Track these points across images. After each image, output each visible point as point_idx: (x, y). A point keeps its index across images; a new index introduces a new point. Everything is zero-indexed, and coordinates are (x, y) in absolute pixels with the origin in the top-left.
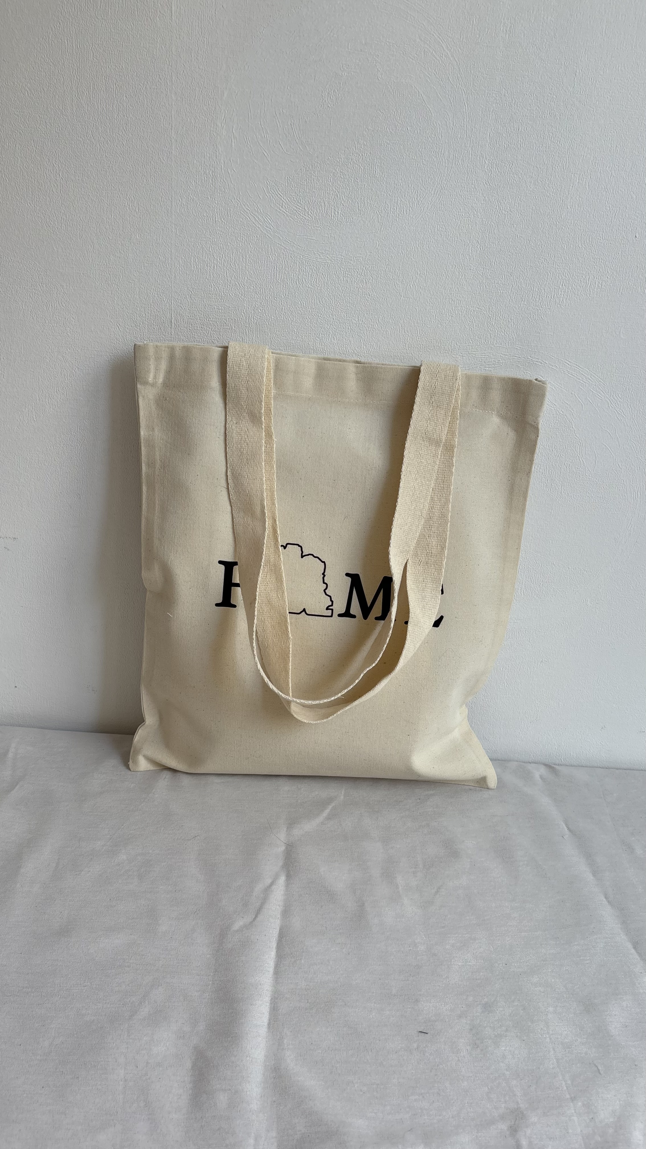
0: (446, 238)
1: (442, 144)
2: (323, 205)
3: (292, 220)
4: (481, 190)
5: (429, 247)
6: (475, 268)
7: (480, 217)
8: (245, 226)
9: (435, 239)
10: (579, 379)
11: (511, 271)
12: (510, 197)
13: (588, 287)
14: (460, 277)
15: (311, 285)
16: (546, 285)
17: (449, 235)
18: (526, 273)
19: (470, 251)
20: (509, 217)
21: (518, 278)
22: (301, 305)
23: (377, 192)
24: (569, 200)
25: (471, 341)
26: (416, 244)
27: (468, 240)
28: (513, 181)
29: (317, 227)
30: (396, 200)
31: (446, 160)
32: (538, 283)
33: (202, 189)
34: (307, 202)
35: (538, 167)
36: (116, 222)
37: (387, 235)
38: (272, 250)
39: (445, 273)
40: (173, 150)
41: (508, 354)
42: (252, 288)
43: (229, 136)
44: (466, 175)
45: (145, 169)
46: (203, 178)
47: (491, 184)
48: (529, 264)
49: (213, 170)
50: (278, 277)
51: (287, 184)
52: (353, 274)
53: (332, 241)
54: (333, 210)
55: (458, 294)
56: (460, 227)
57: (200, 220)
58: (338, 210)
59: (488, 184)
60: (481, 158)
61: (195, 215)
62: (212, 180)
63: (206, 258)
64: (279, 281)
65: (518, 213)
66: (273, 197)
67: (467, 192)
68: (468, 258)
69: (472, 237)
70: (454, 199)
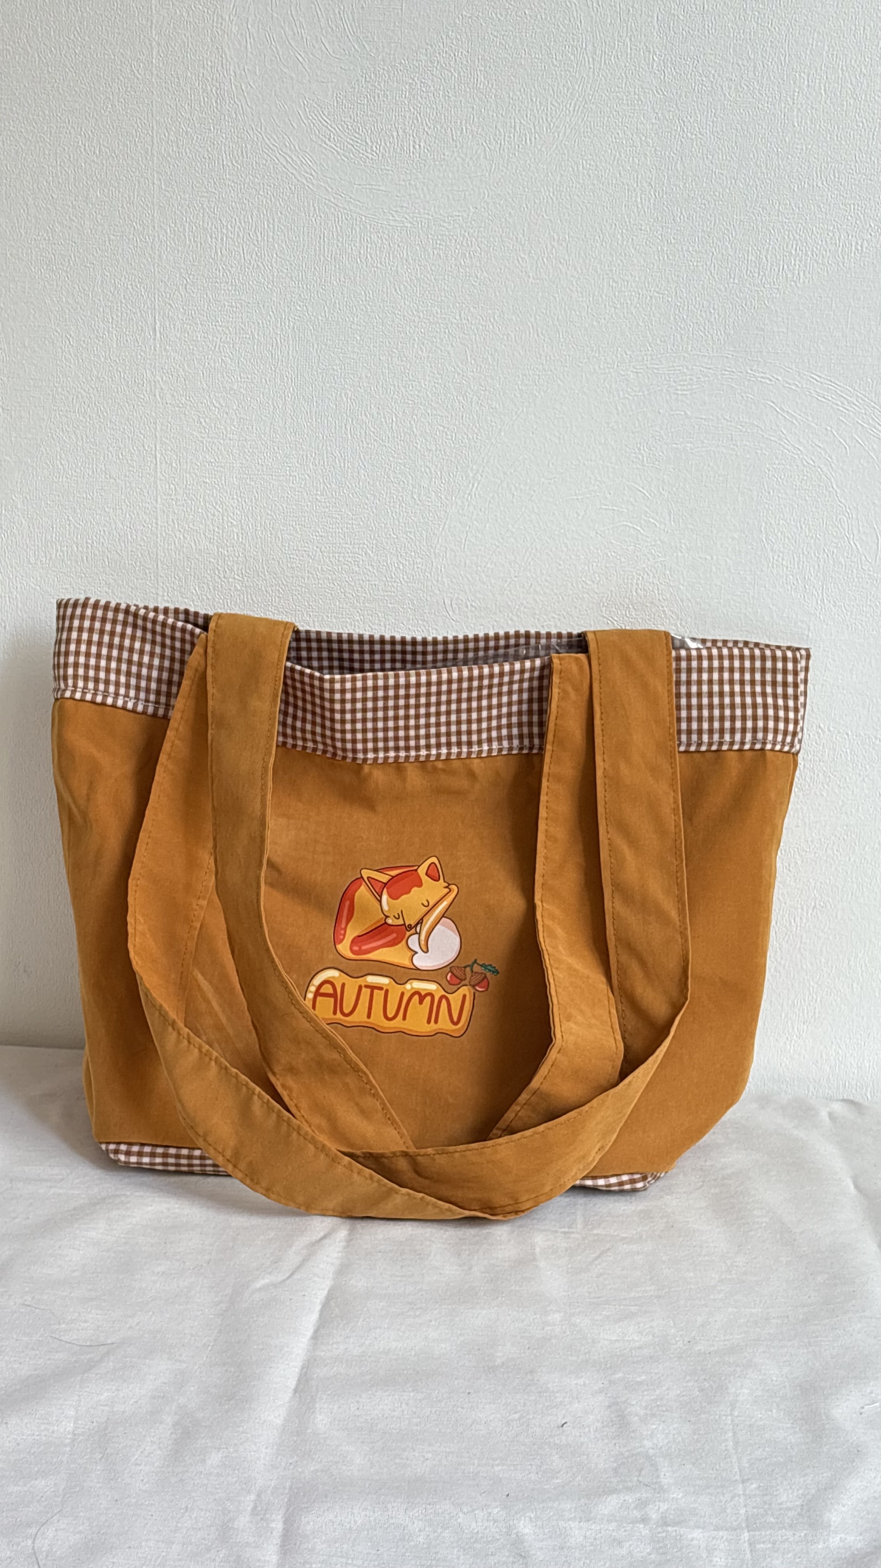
0: (598, 180)
1: (582, 34)
2: (395, 134)
3: (346, 159)
4: (651, 102)
5: (570, 196)
6: (648, 227)
7: (651, 145)
8: (270, 173)
9: (579, 183)
10: (837, 405)
11: (709, 230)
12: (697, 111)
13: (840, 250)
14: (625, 243)
15: (381, 263)
16: (768, 250)
17: (602, 176)
18: (734, 232)
19: (639, 200)
20: (699, 144)
21: (720, 241)
22: (366, 295)
23: (481, 111)
24: (795, 113)
25: (649, 348)
26: (549, 191)
27: (634, 180)
28: (700, 86)
29: (386, 169)
30: (513, 124)
31: (591, 59)
32: (755, 248)
33: (201, 115)
34: (369, 131)
35: (740, 63)
36: (64, 172)
37: (500, 179)
38: (315, 210)
39: (599, 237)
40: (154, 57)
41: (712, 367)
42: (285, 271)
43: (242, 34)
44: (624, 80)
45: (109, 89)
46: (202, 100)
47: (665, 93)
48: (738, 218)
49: (218, 86)
50: (326, 252)
51: (335, 104)
52: (448, 243)
53: (412, 192)
54: (411, 143)
55: (622, 270)
56: (620, 162)
57: (198, 164)
58: (420, 142)
59: (661, 93)
60: (647, 53)
61: (191, 156)
62: (216, 102)
63: (210, 224)
64: (329, 259)
65: (712, 137)
66: (314, 125)
67: (628, 105)
68: (635, 210)
69: (640, 177)
70: (606, 119)
